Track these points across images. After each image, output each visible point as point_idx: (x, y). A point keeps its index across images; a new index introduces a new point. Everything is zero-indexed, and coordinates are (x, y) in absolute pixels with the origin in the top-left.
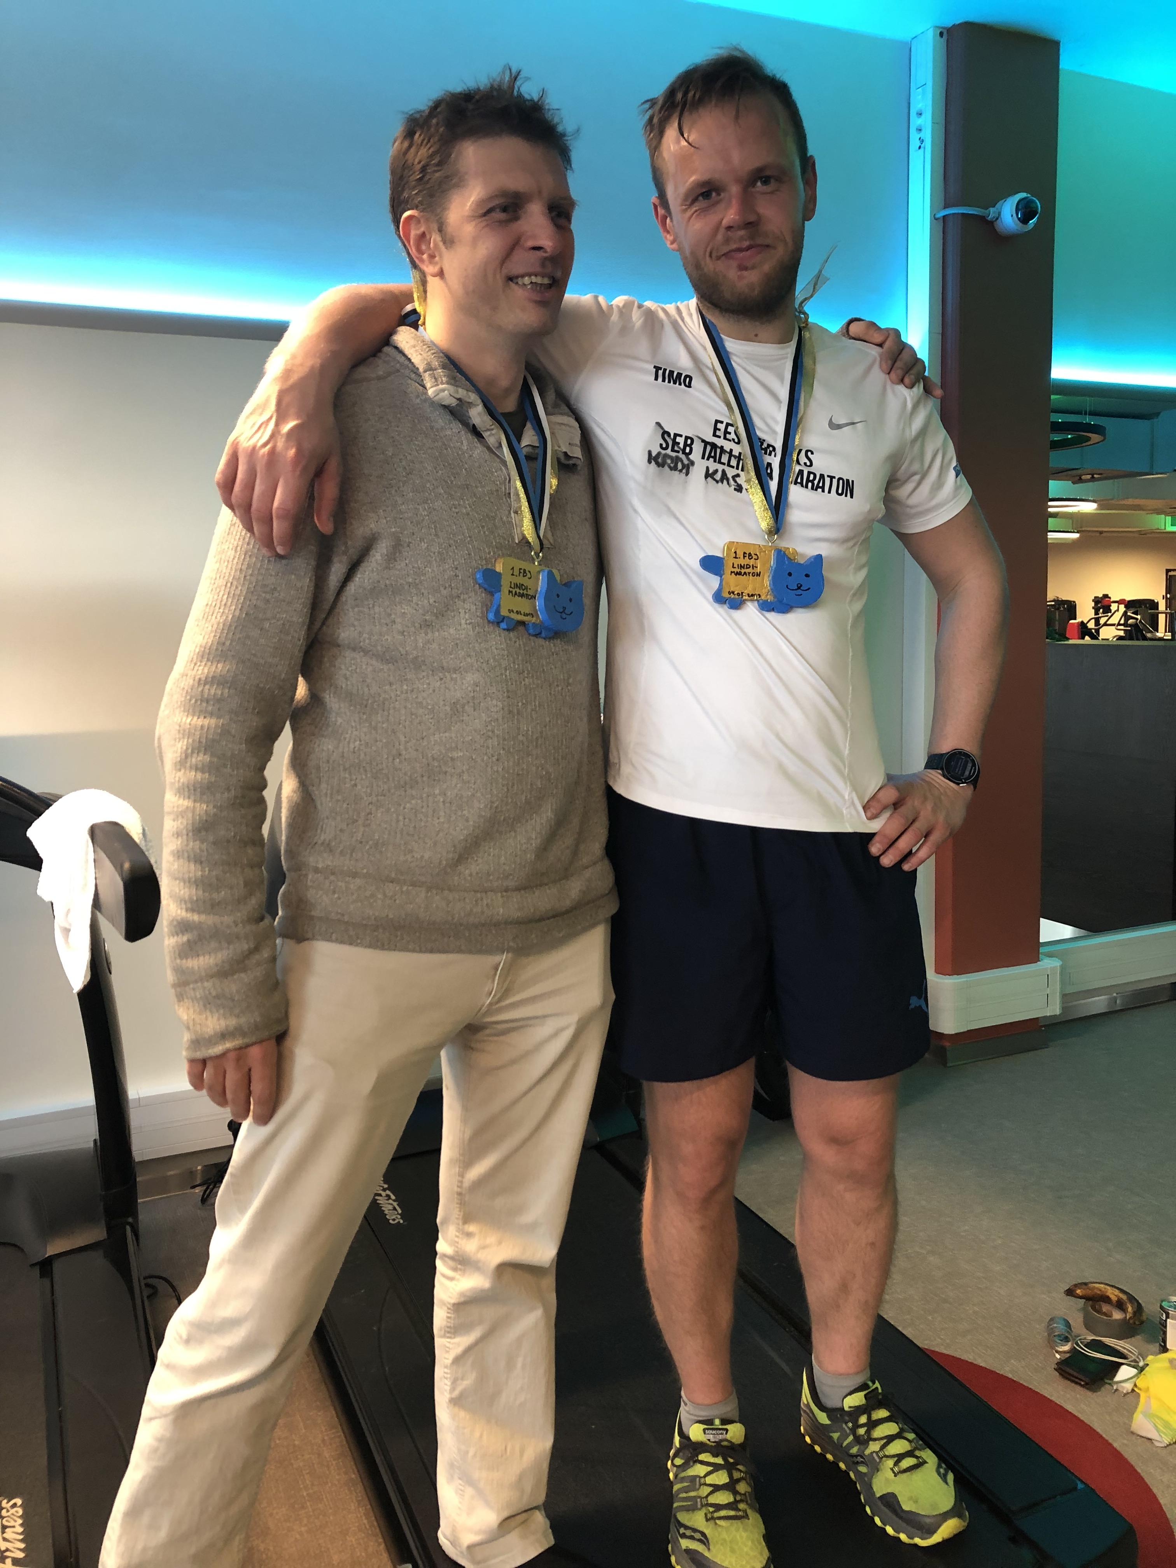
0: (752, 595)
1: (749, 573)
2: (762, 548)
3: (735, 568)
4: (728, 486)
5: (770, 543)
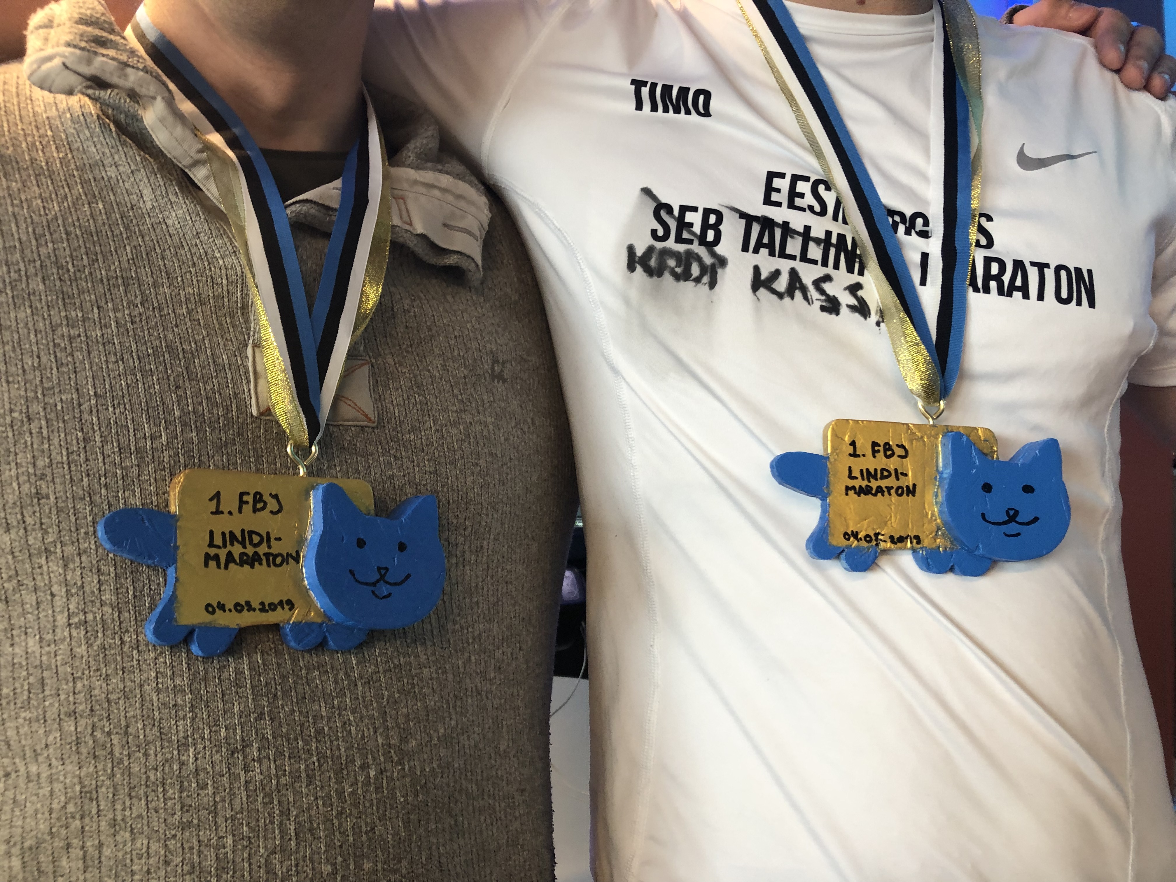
0: (901, 538)
2: (915, 430)
3: (856, 478)
4: (806, 303)
5: (930, 419)
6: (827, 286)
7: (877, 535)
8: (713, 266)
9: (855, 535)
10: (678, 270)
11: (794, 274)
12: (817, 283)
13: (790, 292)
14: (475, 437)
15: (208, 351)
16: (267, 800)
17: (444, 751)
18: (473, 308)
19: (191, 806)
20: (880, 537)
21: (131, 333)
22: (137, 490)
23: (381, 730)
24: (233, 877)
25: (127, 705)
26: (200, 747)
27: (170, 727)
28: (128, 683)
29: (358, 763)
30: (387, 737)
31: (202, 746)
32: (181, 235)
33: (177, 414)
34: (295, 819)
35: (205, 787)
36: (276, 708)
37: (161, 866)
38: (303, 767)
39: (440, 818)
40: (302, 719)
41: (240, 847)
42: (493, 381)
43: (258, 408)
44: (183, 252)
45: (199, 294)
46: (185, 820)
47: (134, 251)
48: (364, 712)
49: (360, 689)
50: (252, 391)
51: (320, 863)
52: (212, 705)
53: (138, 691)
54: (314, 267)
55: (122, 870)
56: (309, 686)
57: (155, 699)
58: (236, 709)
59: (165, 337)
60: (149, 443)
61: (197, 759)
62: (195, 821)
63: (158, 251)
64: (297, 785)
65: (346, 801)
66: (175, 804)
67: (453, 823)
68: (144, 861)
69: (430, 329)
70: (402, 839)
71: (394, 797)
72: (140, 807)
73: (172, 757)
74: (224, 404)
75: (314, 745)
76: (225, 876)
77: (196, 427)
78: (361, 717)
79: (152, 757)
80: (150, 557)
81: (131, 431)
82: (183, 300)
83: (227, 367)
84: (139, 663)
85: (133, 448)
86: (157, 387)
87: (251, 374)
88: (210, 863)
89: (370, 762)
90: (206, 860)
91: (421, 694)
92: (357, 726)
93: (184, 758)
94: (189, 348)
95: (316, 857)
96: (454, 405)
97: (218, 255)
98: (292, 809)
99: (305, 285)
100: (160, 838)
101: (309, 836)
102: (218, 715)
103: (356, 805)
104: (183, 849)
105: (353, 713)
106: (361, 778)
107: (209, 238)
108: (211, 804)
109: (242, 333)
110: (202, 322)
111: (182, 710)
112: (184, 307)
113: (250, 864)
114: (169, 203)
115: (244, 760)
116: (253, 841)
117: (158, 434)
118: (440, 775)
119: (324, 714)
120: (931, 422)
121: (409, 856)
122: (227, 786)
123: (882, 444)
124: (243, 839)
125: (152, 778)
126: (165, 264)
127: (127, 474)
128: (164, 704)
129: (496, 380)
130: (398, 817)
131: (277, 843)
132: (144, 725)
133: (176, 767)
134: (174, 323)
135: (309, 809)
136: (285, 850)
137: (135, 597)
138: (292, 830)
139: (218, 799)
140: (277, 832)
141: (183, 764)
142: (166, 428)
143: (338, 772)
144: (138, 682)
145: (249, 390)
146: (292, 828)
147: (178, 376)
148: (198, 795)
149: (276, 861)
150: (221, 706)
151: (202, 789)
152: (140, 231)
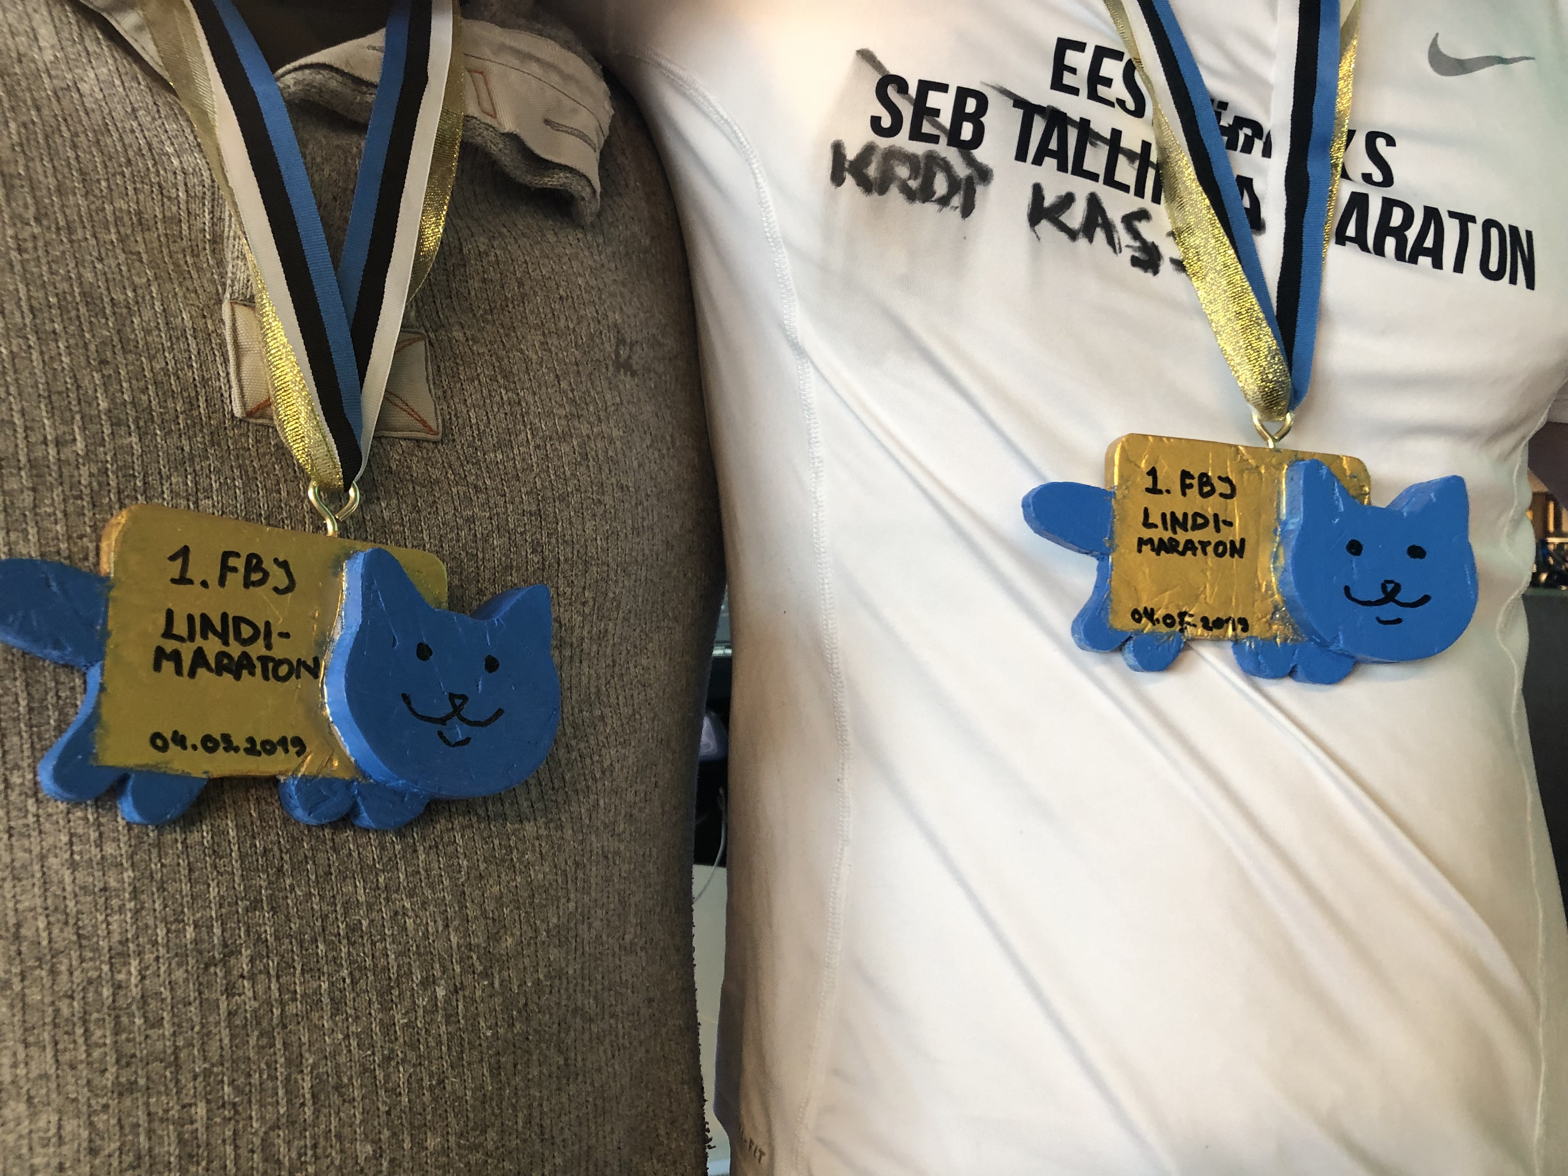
0: (1220, 623)
1: (1204, 545)
2: (1246, 456)
3: (1156, 526)
4: (1109, 249)
5: (1270, 441)
6: (1142, 227)
7: (1182, 615)
8: (969, 179)
9: (1150, 614)
10: (914, 184)
11: (1094, 201)
12: (1130, 220)
13: (1088, 231)
14: (596, 459)
15: (157, 304)
16: (264, 1041)
17: (556, 951)
18: (587, 254)
19: (133, 1056)
20: (1187, 619)
21: (18, 268)
22: (32, 531)
23: (456, 923)
24: (208, 1170)
25: (18, 890)
26: (149, 957)
27: (95, 927)
28: (20, 855)
29: (417, 976)
30: (467, 934)
31: (152, 956)
32: (106, 111)
33: (103, 405)
34: (311, 1072)
35: (159, 1023)
36: (280, 891)
37: (82, 1158)
38: (325, 986)
39: (546, 1057)
40: (325, 908)
41: (218, 1120)
42: (619, 371)
43: (244, 405)
44: (109, 141)
45: (139, 213)
46: (123, 1080)
47: (23, 131)
48: (428, 893)
49: (422, 857)
50: (233, 377)
51: (353, 1141)
52: (171, 888)
53: (37, 867)
54: (334, 175)
55: (14, 1165)
56: (338, 854)
57: (68, 879)
58: (213, 892)
59: (80, 276)
60: (52, 451)
61: (143, 978)
62: (142, 1082)
63: (66, 134)
64: (315, 1016)
65: (396, 1039)
66: (106, 1054)
67: (562, 1062)
68: (52, 1150)
69: (521, 284)
70: (489, 1094)
71: (475, 1029)
72: (45, 1062)
73: (100, 976)
74: (185, 394)
75: (344, 950)
76: (193, 1169)
77: (138, 428)
78: (424, 903)
79: (64, 977)
80: (57, 645)
81: (20, 430)
82: (111, 218)
83: (189, 333)
84: (38, 821)
85: (23, 459)
86: (66, 359)
87: (230, 348)
88: (170, 1148)
89: (437, 973)
90: (161, 1144)
91: (521, 863)
92: (417, 916)
93: (121, 977)
94: (122, 297)
95: (347, 1131)
96: (562, 406)
97: (170, 150)
98: (307, 1055)
99: (319, 205)
100: (79, 1112)
101: (335, 1098)
102: (182, 905)
103: (413, 1046)
104: (122, 1128)
105: (410, 896)
106: (422, 1002)
107: (154, 119)
108: (169, 1051)
109: (213, 281)
110: (145, 257)
111: (118, 896)
112: (113, 230)
113: (236, 1147)
114: (83, 54)
115: (225, 977)
116: (240, 1109)
117: (69, 437)
118: (548, 990)
119: (362, 899)
120: (1271, 445)
121: (498, 1123)
122: (197, 1020)
123: (1196, 476)
124: (223, 1106)
125: (65, 1011)
126: (77, 157)
127: (12, 503)
128: (83, 888)
129: (622, 371)
130: (482, 1060)
131: (282, 1111)
132: (49, 923)
133: (106, 992)
134: (95, 254)
135: (335, 1054)
136: (293, 1123)
137: (31, 710)
138: (306, 1090)
139: (180, 1043)
140: (281, 1092)
141: (120, 987)
142: (84, 429)
143: (384, 993)
144: (36, 850)
145: (228, 374)
146: (307, 1085)
147: (104, 343)
148: (147, 1037)
149: (280, 1141)
150: (186, 888)
151: (153, 1026)
152: (34, 100)
